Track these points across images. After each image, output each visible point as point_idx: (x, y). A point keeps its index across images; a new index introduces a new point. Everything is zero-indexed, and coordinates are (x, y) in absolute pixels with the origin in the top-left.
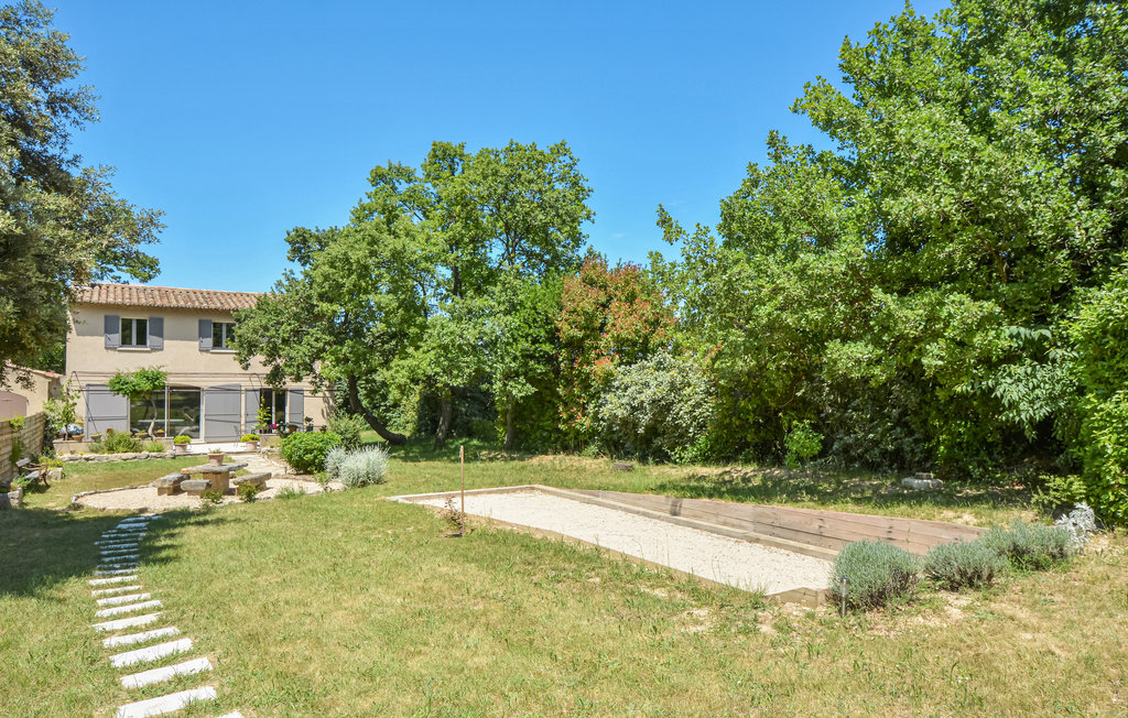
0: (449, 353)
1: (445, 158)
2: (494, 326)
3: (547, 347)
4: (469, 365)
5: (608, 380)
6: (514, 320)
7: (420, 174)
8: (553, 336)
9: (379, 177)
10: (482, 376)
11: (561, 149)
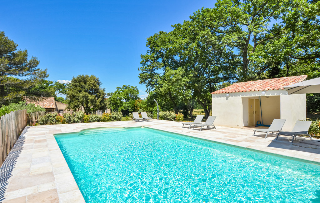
0: (125, 107)
1: (124, 87)
2: (130, 105)
3: (134, 107)
4: (127, 108)
5: (139, 110)
6: (131, 104)
7: (122, 88)
8: (134, 106)
9: (117, 88)
10: (128, 109)
11: (136, 87)
